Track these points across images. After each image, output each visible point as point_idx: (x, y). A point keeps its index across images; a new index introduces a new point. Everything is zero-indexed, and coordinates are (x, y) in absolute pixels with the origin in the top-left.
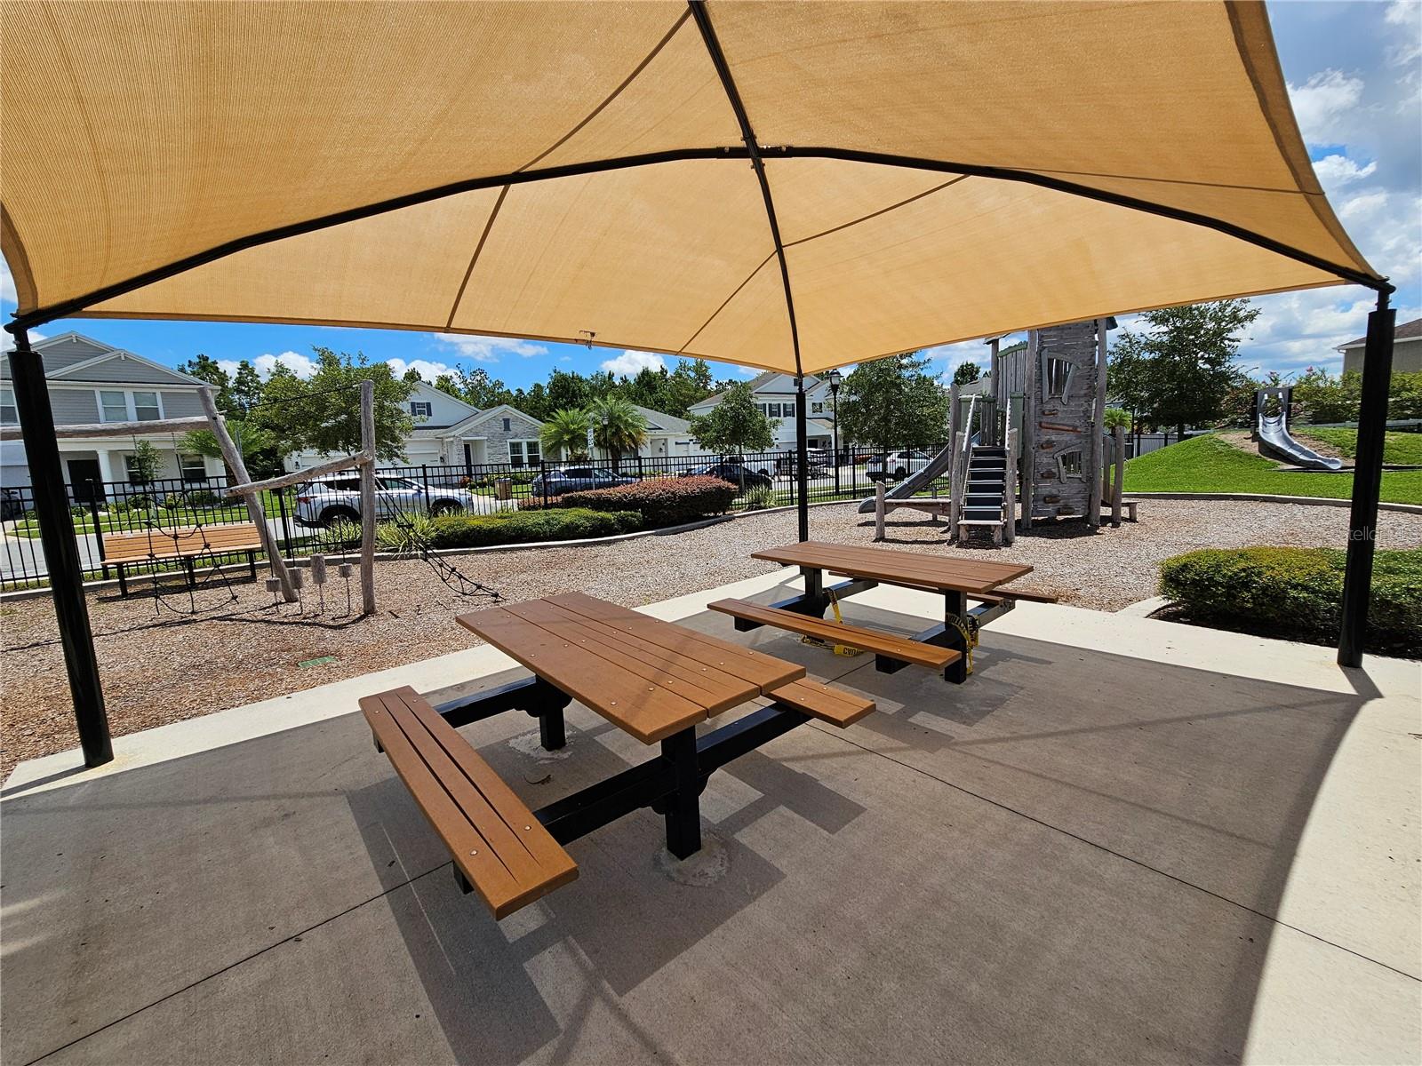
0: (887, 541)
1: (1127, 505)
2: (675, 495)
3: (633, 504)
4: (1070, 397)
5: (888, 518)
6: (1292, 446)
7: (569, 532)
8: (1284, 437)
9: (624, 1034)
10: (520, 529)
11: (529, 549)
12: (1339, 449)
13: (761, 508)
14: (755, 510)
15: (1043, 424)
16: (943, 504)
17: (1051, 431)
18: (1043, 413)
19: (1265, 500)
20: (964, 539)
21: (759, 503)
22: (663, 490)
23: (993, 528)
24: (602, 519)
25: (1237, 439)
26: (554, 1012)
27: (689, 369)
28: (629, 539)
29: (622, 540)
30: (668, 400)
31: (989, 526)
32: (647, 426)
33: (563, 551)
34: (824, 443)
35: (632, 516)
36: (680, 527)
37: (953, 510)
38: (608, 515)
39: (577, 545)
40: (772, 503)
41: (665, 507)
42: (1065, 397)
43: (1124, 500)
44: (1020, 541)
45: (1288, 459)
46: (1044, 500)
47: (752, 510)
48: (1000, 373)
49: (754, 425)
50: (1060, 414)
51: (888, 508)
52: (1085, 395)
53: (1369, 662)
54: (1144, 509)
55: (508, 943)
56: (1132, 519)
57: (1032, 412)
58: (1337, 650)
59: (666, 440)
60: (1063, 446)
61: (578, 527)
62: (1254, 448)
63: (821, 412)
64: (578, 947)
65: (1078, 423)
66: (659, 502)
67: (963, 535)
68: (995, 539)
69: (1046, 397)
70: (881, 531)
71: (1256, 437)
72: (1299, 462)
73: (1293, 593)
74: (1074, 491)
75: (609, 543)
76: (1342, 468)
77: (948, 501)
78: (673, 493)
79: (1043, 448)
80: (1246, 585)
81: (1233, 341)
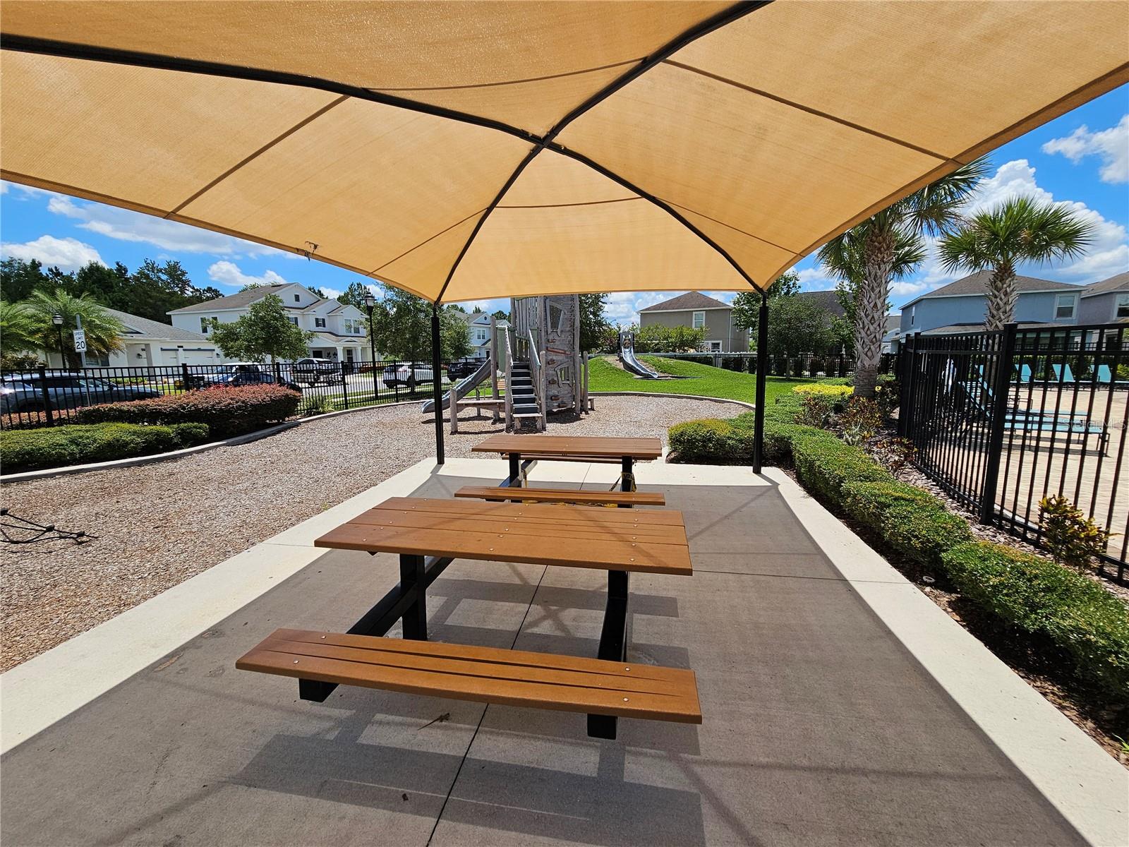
0: (460, 433)
1: (590, 400)
2: (246, 404)
3: (196, 415)
4: (562, 331)
5: (460, 415)
6: (638, 365)
7: (113, 451)
8: (634, 361)
9: (728, 770)
10: (28, 453)
11: (52, 476)
12: (654, 367)
13: (319, 413)
14: (314, 415)
15: (549, 349)
16: (499, 403)
17: (552, 353)
18: (548, 341)
19: (640, 395)
20: (518, 428)
21: (317, 408)
22: (232, 399)
23: (537, 419)
24: (158, 434)
25: (612, 359)
26: (680, 788)
27: (160, 271)
28: (198, 452)
29: (190, 453)
30: (131, 301)
31: (534, 417)
32: (124, 330)
33: (113, 474)
34: (329, 354)
35: (195, 427)
36: (252, 435)
37: (507, 408)
38: (165, 429)
39: (129, 465)
40: (330, 409)
41: (236, 417)
42: (559, 331)
43: (589, 398)
44: (549, 426)
45: (637, 372)
46: (551, 398)
47: (311, 416)
48: (517, 312)
49: (289, 336)
50: (556, 343)
51: (459, 408)
52: (569, 331)
53: (764, 470)
54: (598, 402)
55: (594, 778)
56: (592, 409)
57: (543, 340)
58: (752, 467)
59: (147, 345)
60: (559, 363)
61: (127, 444)
62: (621, 366)
63: (324, 326)
64: (640, 749)
65: (566, 349)
66: (229, 411)
67: (517, 424)
68: (538, 426)
69: (549, 331)
70: (455, 426)
71: (621, 359)
72: (641, 374)
73: (729, 442)
74: (566, 392)
75: (174, 458)
76: (659, 377)
77: (503, 401)
78: (243, 402)
79: (549, 364)
80: (710, 440)
81: (604, 303)
